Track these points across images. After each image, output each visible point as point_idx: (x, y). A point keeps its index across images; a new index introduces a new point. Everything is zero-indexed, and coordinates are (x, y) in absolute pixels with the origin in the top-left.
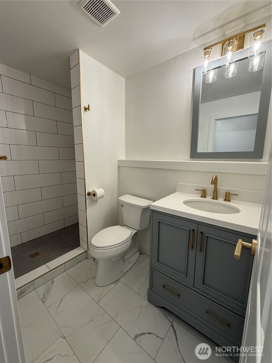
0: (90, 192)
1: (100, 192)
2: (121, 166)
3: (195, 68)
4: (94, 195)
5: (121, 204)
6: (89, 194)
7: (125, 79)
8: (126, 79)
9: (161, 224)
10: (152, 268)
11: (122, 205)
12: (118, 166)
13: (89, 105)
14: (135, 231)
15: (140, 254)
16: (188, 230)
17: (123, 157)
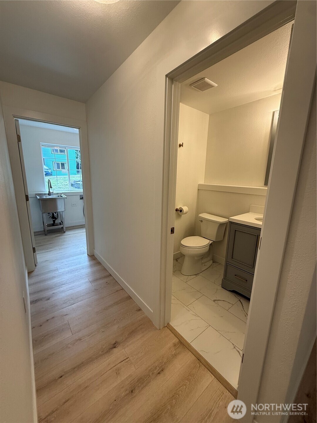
0: (177, 209)
1: (185, 209)
2: (201, 189)
3: (274, 111)
4: (181, 211)
5: (200, 219)
6: (177, 210)
7: (208, 116)
8: (210, 115)
9: (236, 232)
10: (227, 263)
11: (202, 220)
12: (198, 189)
13: (183, 143)
14: (211, 242)
15: (213, 262)
16: (256, 235)
17: (202, 182)
